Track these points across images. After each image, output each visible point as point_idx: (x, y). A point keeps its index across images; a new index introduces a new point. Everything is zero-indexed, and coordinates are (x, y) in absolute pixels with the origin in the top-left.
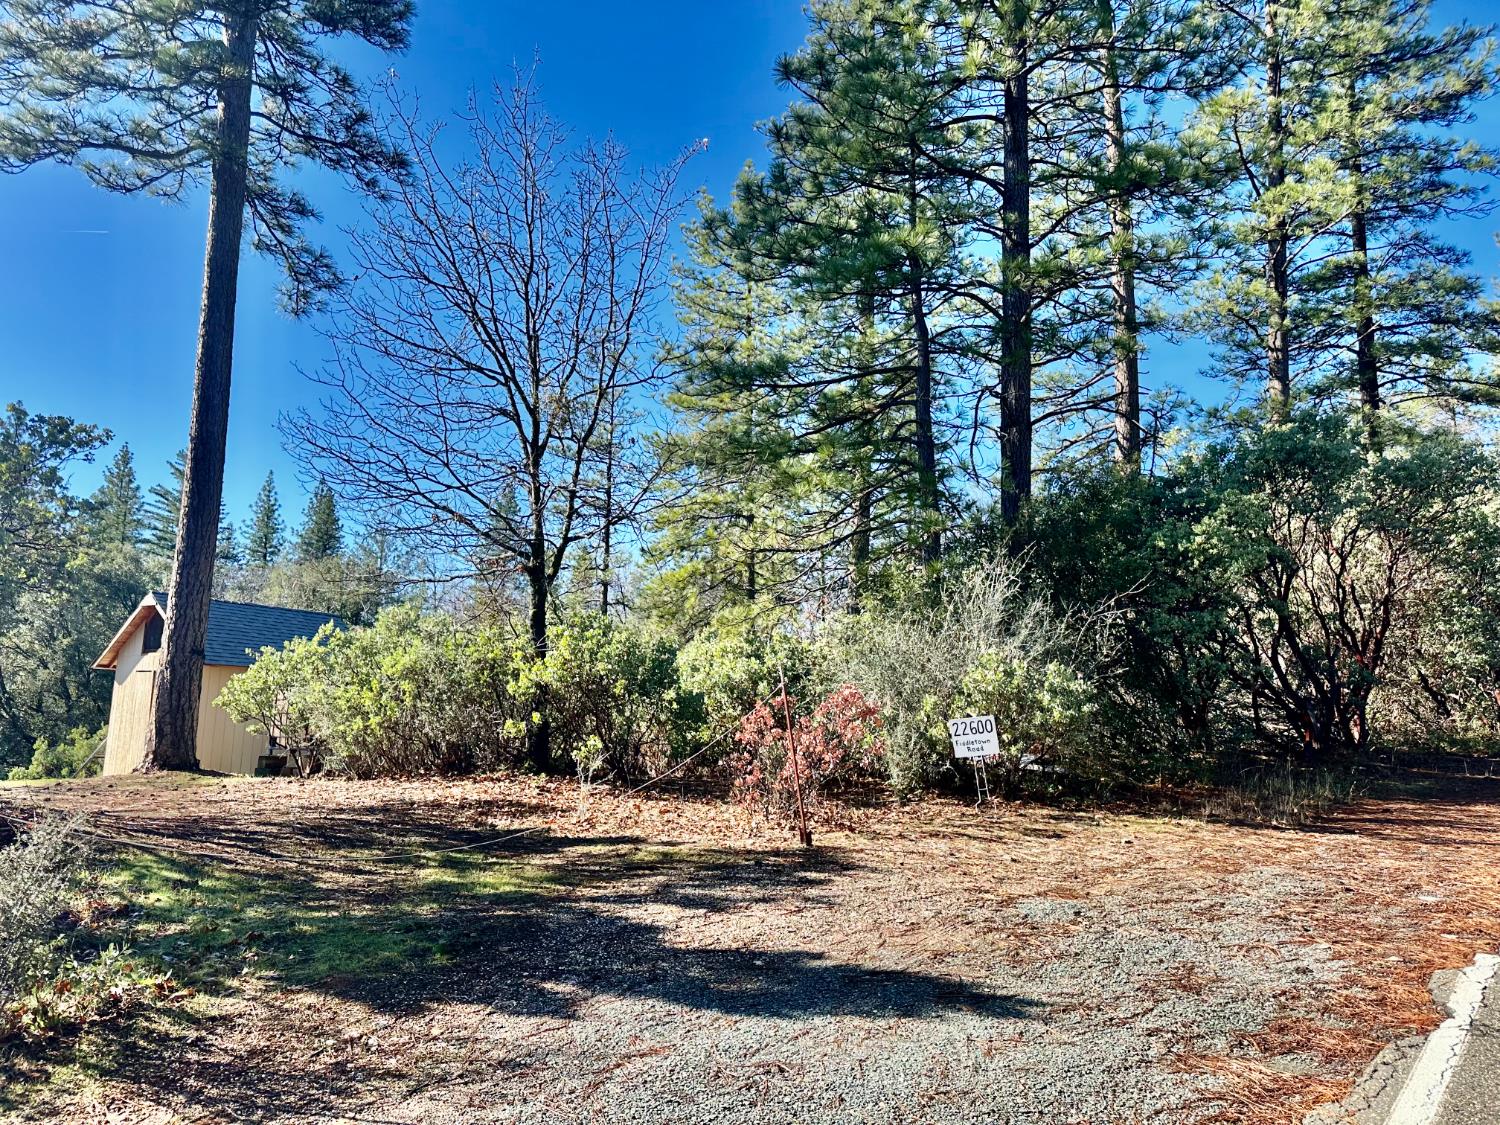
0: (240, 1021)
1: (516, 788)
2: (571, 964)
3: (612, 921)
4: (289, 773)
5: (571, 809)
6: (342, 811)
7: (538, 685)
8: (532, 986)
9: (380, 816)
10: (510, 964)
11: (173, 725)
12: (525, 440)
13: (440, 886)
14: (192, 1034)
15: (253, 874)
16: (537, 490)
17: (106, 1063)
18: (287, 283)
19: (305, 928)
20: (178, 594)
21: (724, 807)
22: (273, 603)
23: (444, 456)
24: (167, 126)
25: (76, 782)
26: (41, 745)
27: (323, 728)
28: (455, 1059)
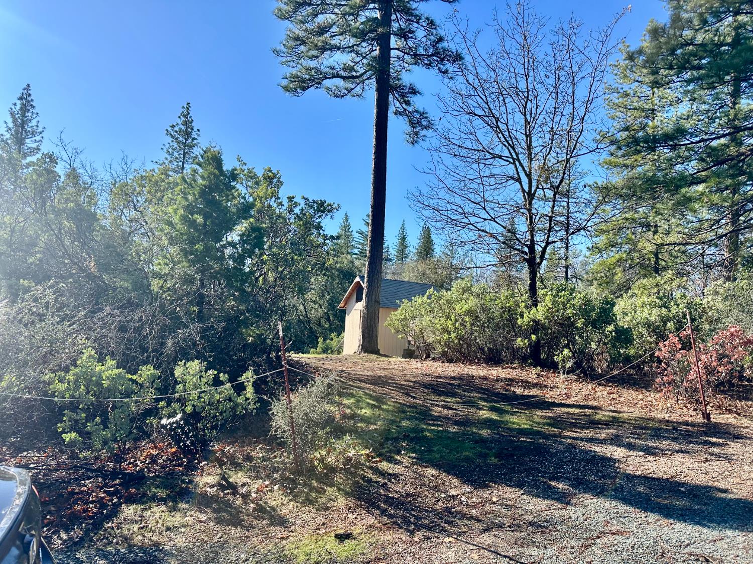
0: (402, 477)
1: (524, 373)
2: (565, 473)
3: (587, 452)
4: (416, 358)
5: (554, 387)
6: (441, 377)
7: (534, 321)
8: (544, 483)
9: (458, 382)
10: (531, 468)
11: (369, 334)
12: (524, 191)
13: (490, 420)
14: (382, 481)
15: (404, 404)
16: (531, 218)
17: (347, 489)
18: (408, 128)
19: (428, 434)
20: (369, 276)
21: (648, 394)
22: (406, 280)
23: (482, 204)
24: (357, 63)
25: (334, 356)
26: (321, 340)
27: (431, 338)
28: (506, 516)
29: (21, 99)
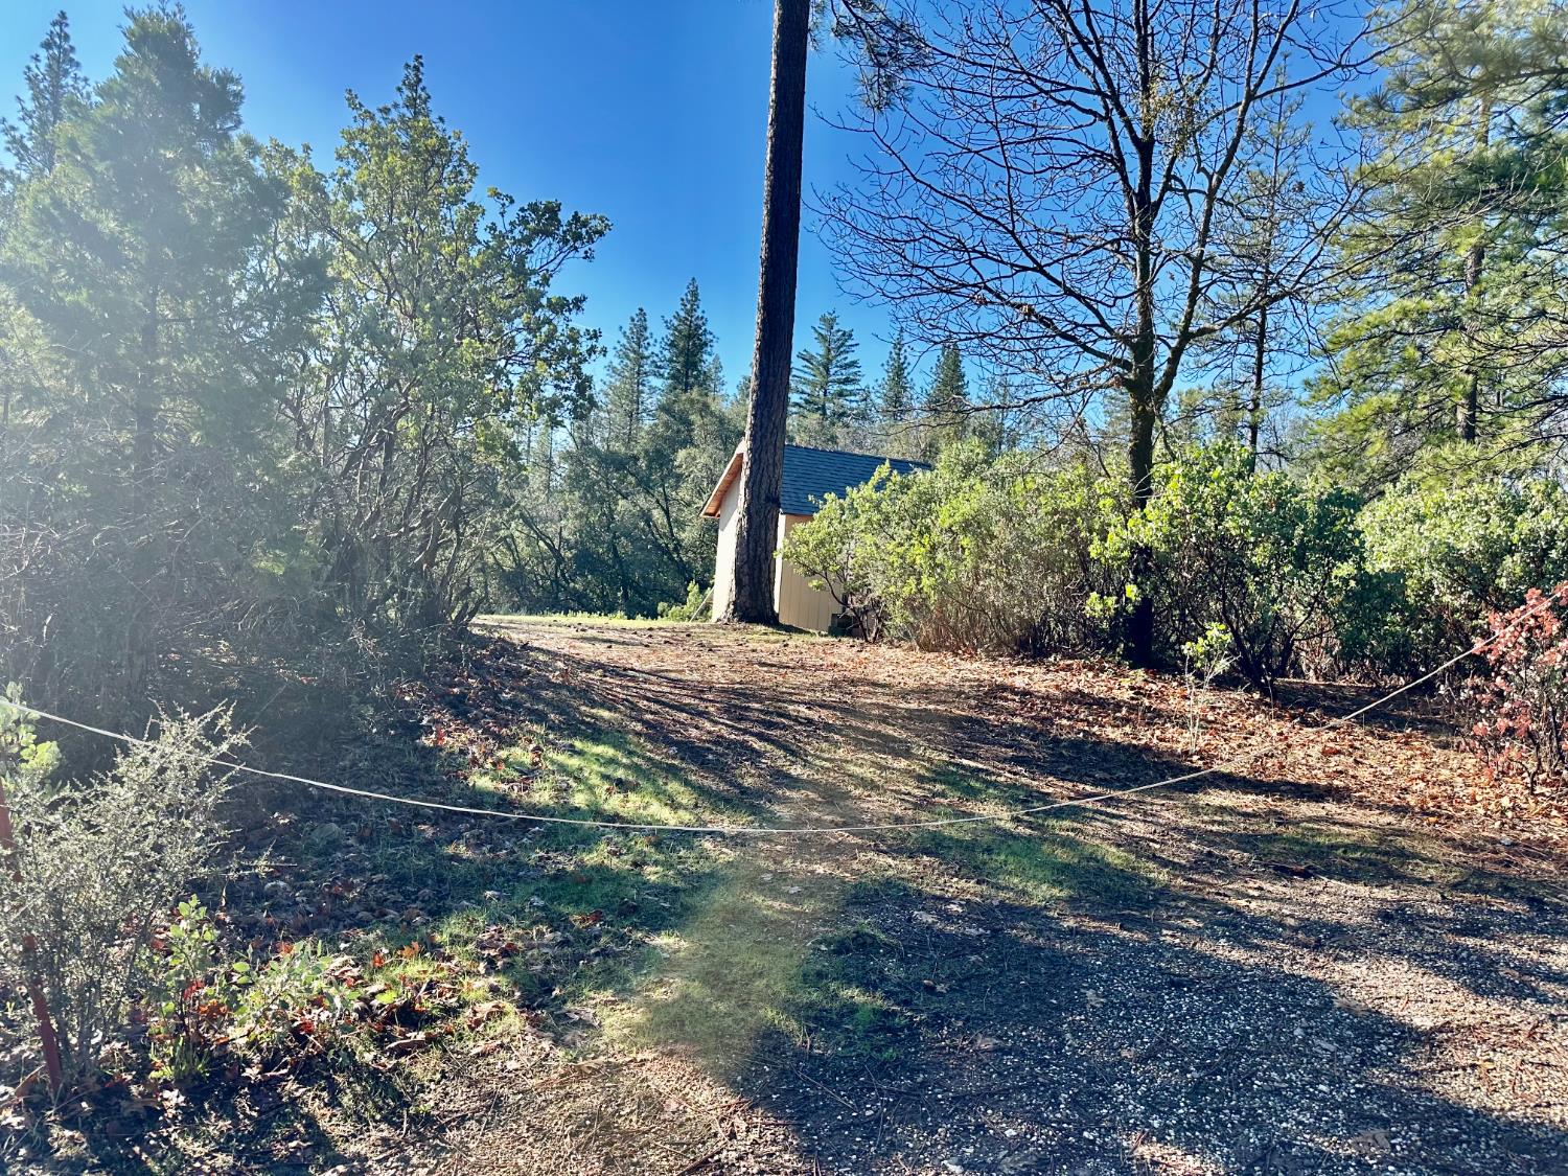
7: (1135, 547)
18: (866, 68)
29: (47, 45)
